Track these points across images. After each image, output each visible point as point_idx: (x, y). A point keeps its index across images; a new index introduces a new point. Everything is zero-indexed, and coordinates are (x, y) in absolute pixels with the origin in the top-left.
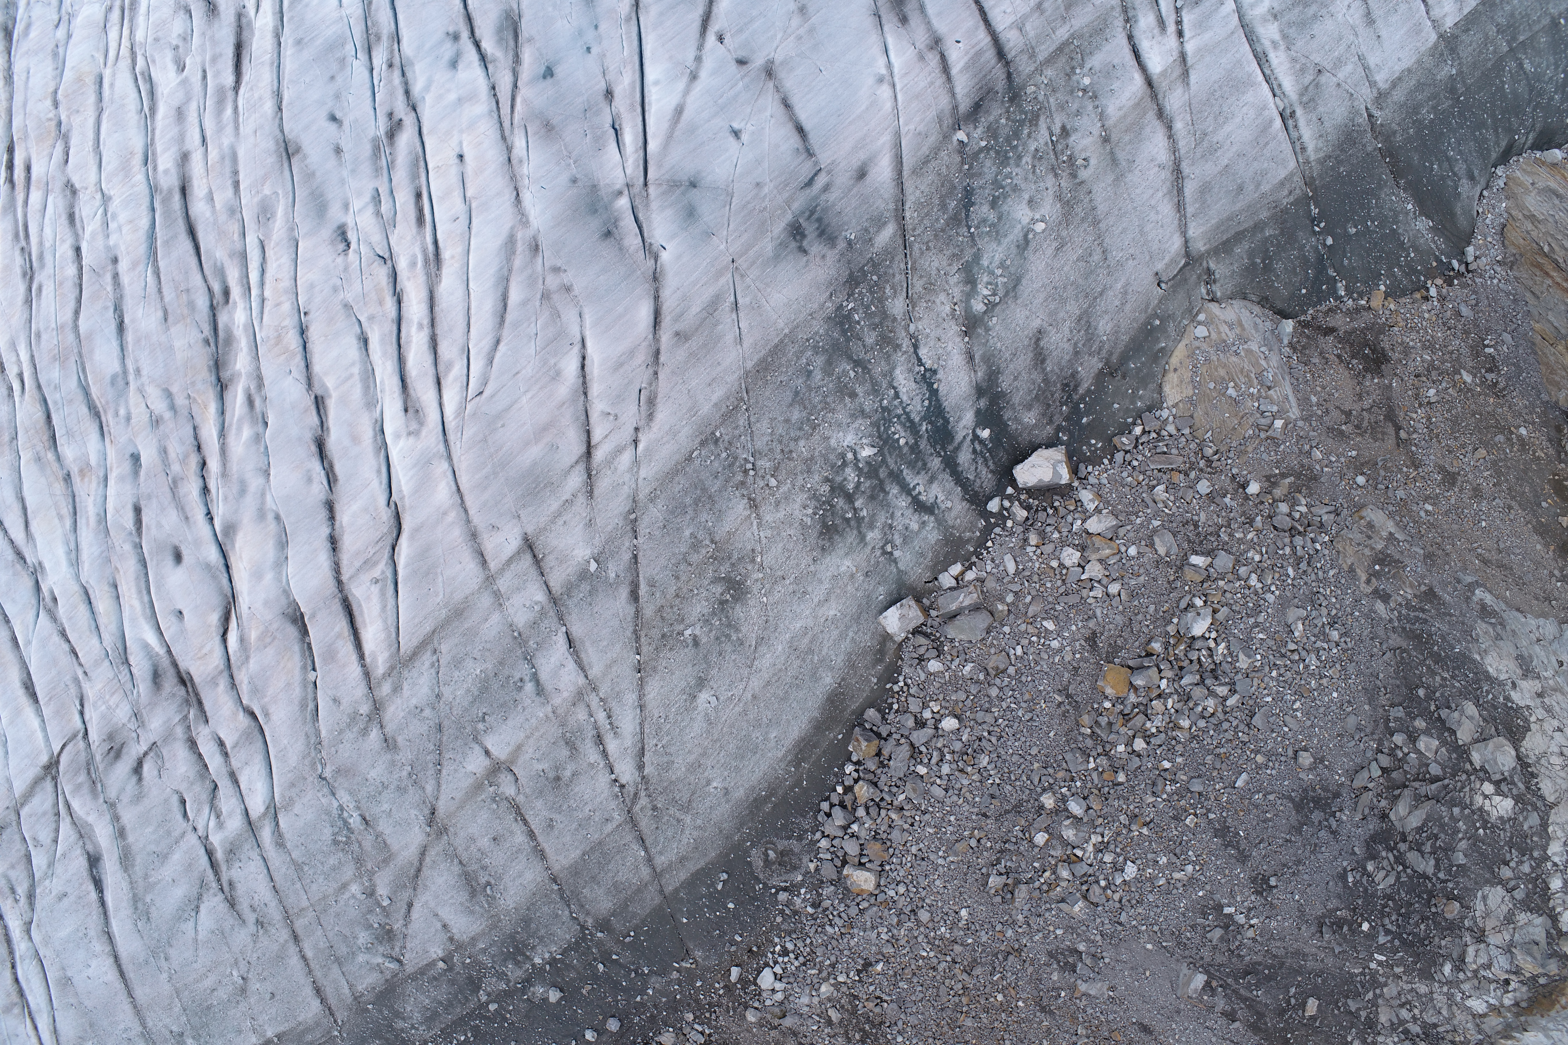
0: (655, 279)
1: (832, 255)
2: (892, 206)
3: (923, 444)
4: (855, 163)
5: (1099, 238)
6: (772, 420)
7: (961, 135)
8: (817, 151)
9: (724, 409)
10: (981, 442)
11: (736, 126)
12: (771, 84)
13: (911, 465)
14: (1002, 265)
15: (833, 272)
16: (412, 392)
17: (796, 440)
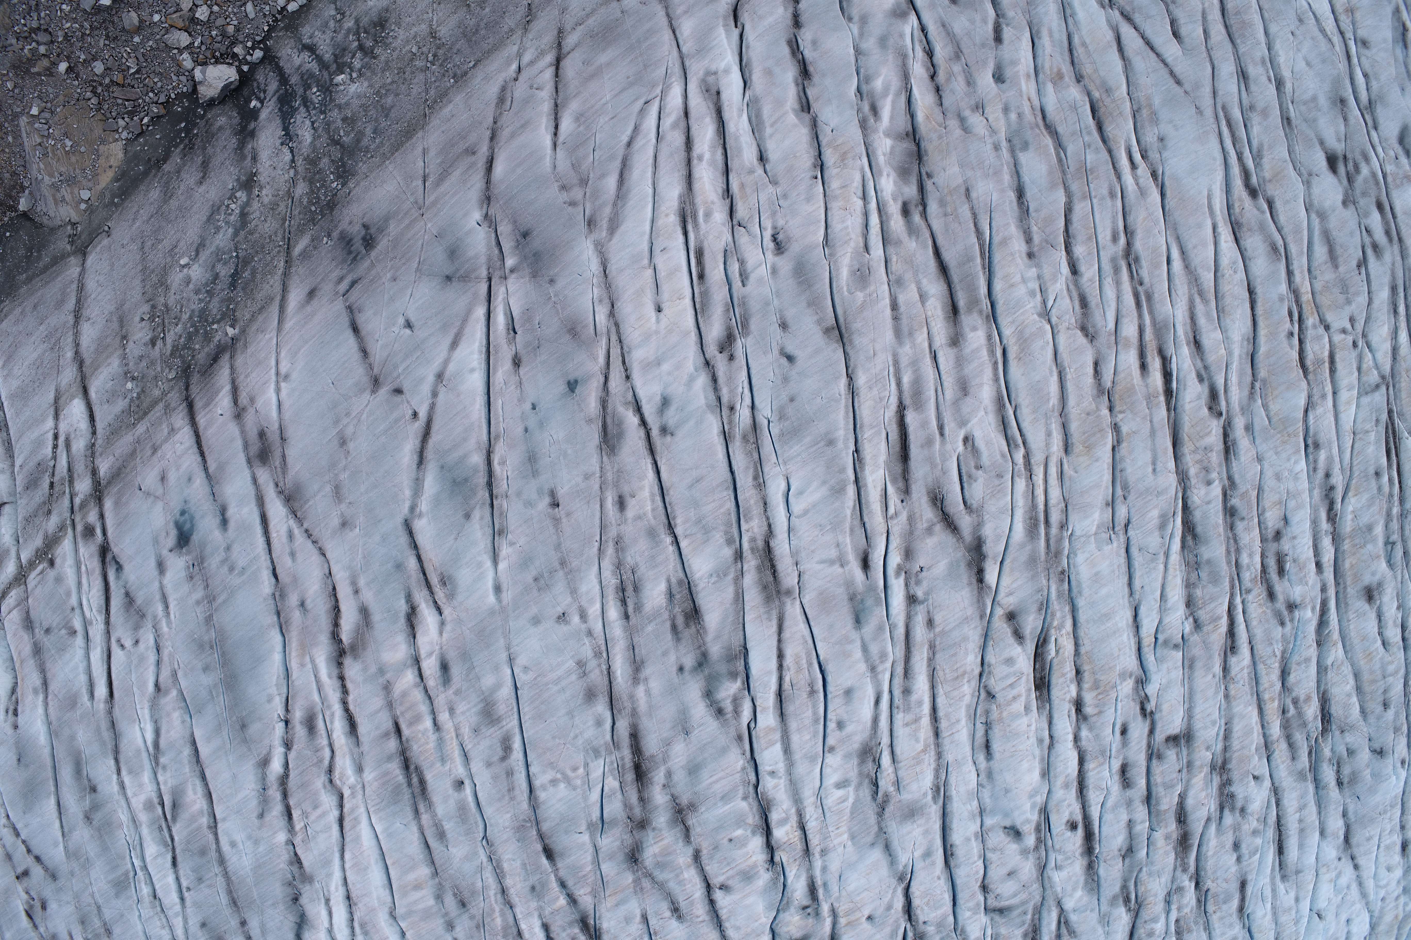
0: (488, 199)
1: (344, 225)
2: (293, 270)
3: (300, 91)
4: (315, 302)
5: (143, 259)
6: (409, 95)
7: (231, 331)
8: (344, 310)
9: (445, 100)
10: (258, 99)
11: (408, 331)
12: (376, 371)
13: (312, 75)
14: (218, 229)
15: (345, 211)
16: (711, 106)
17: (393, 82)
